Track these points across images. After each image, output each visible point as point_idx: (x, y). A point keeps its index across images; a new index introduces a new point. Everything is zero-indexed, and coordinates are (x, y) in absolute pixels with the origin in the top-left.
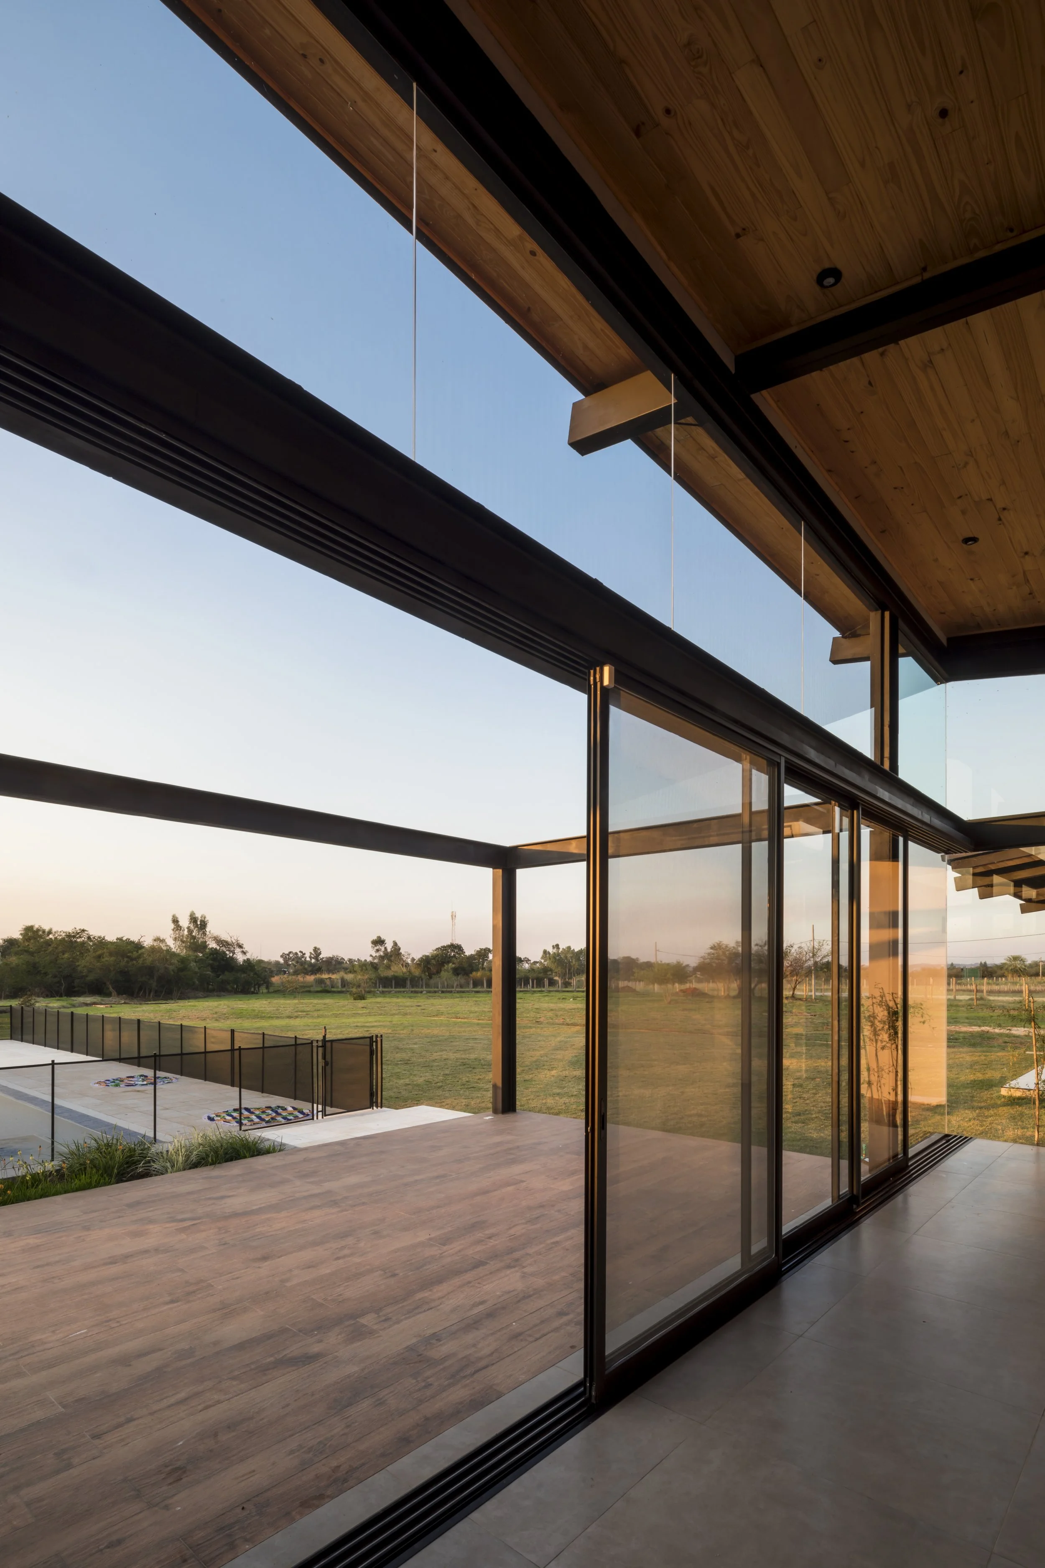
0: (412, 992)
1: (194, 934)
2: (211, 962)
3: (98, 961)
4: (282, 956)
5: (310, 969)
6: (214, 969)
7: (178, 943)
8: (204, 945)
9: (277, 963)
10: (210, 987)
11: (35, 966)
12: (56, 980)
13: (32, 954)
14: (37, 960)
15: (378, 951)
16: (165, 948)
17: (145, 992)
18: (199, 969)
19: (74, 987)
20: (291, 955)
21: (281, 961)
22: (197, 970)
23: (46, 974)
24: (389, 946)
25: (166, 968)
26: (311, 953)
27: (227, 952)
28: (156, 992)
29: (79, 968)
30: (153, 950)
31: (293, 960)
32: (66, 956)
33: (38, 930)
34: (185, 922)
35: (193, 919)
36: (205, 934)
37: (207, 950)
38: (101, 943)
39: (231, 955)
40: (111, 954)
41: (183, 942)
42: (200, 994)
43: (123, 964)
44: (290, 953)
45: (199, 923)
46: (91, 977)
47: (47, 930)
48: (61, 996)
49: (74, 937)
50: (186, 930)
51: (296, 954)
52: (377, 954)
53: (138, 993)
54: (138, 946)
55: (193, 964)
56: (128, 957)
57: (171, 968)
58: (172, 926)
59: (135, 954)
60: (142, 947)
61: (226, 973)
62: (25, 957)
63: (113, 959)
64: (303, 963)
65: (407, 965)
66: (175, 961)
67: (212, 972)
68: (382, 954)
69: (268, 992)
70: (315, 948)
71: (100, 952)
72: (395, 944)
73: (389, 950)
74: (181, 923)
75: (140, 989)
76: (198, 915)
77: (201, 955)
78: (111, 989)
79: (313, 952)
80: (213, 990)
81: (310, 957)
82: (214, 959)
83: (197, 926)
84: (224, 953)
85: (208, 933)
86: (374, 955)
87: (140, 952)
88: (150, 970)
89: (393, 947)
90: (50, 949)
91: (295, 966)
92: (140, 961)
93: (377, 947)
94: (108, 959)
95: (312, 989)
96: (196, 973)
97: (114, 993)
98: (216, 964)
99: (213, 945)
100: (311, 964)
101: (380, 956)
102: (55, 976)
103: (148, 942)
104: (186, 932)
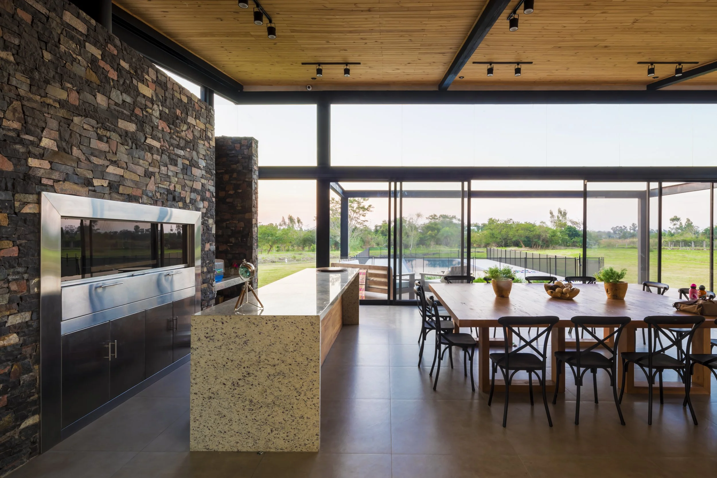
0: (695, 249)
1: (560, 219)
2: (568, 232)
3: (517, 232)
4: (612, 229)
5: (630, 235)
6: (570, 236)
7: (553, 223)
8: (565, 224)
9: (609, 232)
10: (568, 244)
11: (493, 234)
12: (501, 240)
13: (492, 230)
14: (494, 232)
15: (675, 224)
16: (545, 226)
17: (536, 246)
18: (562, 235)
19: (507, 243)
20: (618, 228)
21: (612, 231)
22: (560, 236)
23: (497, 238)
24: (684, 222)
25: (546, 235)
26: (630, 227)
27: (577, 227)
28: (542, 246)
29: (510, 236)
30: (540, 227)
31: (619, 231)
32: (505, 230)
33: (494, 220)
34: (556, 213)
35: (560, 212)
36: (565, 219)
37: (566, 227)
38: (518, 224)
39: (579, 229)
40: (522, 230)
41: (555, 222)
42: (563, 248)
43: (527, 233)
44: (617, 227)
45: (563, 213)
46: (514, 239)
47: (497, 220)
48: (503, 247)
49: (507, 222)
50: (556, 217)
51: (621, 227)
52: (675, 227)
53: (534, 247)
54: (534, 226)
55: (559, 234)
56: (529, 230)
57: (548, 235)
58: (550, 215)
59: (532, 229)
60: (535, 226)
61: (576, 238)
62: (489, 231)
63: (523, 231)
64: (625, 233)
65: (697, 233)
66: (550, 232)
67: (568, 237)
68: (678, 226)
69: (599, 248)
70: (633, 224)
71: (517, 229)
72: (688, 220)
73: (683, 224)
74: (554, 214)
75: (534, 245)
76: (562, 210)
77: (563, 229)
78: (522, 244)
79: (632, 226)
80: (569, 246)
81: (630, 229)
82: (570, 231)
83: (562, 215)
84: (575, 228)
85: (567, 218)
86: (672, 227)
87: (534, 228)
88: (539, 237)
89: (686, 222)
90: (499, 227)
91: (620, 234)
92: (534, 232)
93: (674, 223)
94: (521, 232)
95: (625, 247)
96: (560, 237)
97: (523, 246)
98: (571, 233)
99: (569, 224)
100: (630, 233)
101: (677, 228)
102: (500, 239)
103: (538, 224)
104: (556, 218)
